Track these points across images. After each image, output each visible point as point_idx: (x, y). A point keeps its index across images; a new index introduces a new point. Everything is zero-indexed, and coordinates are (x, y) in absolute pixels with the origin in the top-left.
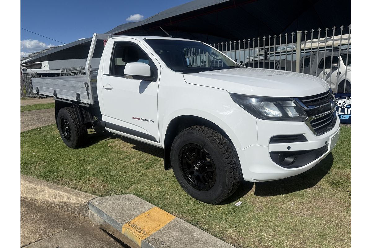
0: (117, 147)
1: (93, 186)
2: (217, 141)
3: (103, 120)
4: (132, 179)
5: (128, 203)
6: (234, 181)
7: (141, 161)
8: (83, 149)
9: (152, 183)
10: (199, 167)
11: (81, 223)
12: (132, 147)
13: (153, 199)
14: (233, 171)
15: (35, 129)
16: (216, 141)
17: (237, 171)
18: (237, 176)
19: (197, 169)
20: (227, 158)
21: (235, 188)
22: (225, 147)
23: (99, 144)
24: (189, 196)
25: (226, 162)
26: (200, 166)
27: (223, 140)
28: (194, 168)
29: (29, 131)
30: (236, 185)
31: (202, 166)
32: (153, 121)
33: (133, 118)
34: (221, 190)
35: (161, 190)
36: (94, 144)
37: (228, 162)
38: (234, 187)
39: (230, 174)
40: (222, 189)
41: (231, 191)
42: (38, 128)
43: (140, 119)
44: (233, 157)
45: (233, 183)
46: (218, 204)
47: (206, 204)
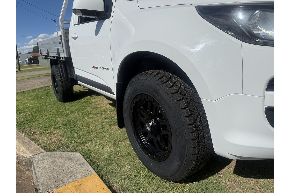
0: (96, 103)
1: (51, 139)
2: (175, 89)
3: (76, 73)
4: (91, 135)
5: (69, 163)
6: (198, 153)
7: (109, 117)
8: (69, 103)
9: (109, 141)
10: (152, 127)
11: (23, 180)
12: (109, 104)
13: (101, 161)
14: (198, 137)
15: (46, 87)
16: (172, 88)
17: (204, 138)
18: (204, 146)
19: (149, 129)
20: (188, 116)
21: (201, 164)
22: (187, 99)
23: (84, 100)
24: (141, 165)
25: (186, 122)
26: (152, 125)
27: (185, 88)
28: (146, 128)
29: (40, 88)
30: (203, 160)
31: (155, 126)
32: (107, 69)
33: (93, 67)
34: (178, 165)
35: (114, 152)
36: (80, 99)
37: (189, 123)
38: (198, 162)
39: (191, 141)
40: (179, 163)
41: (194, 168)
42: (48, 86)
43: (98, 68)
44: (199, 115)
45: (197, 157)
46: (177, 182)
47: (160, 179)
